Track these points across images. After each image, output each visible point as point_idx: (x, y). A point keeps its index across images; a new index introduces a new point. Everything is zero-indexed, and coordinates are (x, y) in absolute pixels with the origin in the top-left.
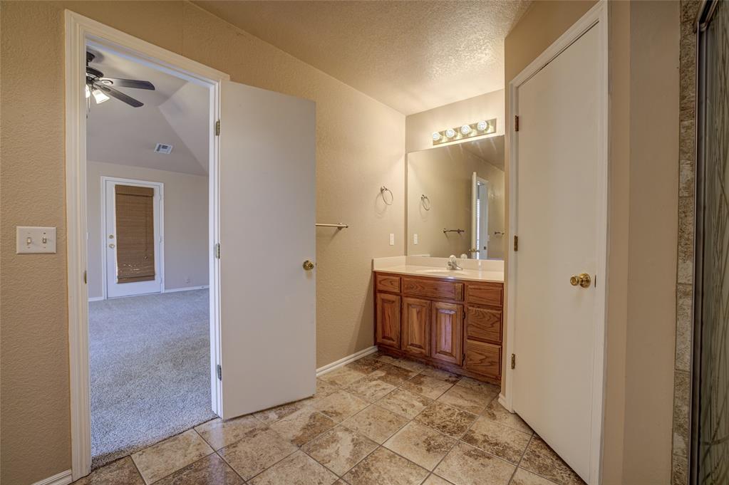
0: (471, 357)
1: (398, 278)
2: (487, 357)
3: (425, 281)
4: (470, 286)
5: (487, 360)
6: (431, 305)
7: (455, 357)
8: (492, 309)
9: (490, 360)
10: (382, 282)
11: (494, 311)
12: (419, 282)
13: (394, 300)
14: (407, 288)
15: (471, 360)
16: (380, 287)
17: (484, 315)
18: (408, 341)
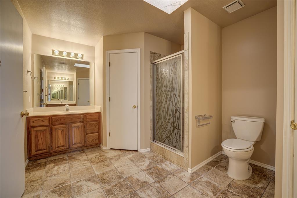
0: (88, 141)
1: (48, 118)
2: (94, 138)
3: (65, 116)
4: (87, 115)
5: (94, 139)
6: (69, 126)
7: (82, 144)
8: (95, 121)
9: (95, 139)
10: (35, 122)
11: (96, 122)
12: (62, 118)
13: (46, 129)
14: (55, 121)
15: (88, 142)
16: (33, 124)
17: (93, 124)
18: (55, 146)
